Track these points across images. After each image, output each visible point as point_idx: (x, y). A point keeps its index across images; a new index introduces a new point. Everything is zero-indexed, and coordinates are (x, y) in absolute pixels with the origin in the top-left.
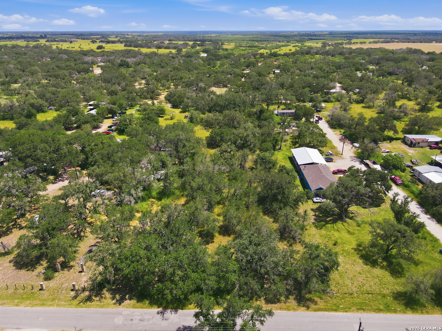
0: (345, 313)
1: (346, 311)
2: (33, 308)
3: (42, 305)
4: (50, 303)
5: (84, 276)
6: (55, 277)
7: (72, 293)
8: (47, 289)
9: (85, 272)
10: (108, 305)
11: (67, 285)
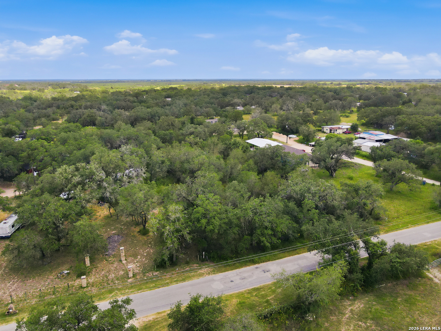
4: (111, 295)
5: (128, 263)
6: (89, 273)
7: (130, 280)
8: (89, 285)
9: (126, 260)
10: (190, 278)
11: (113, 275)
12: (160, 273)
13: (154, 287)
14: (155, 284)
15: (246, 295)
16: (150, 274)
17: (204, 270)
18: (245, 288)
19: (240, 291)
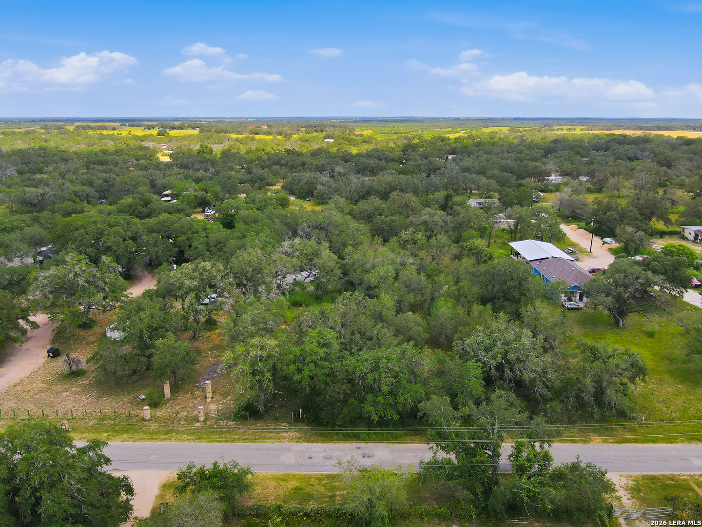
0: (670, 445)
1: (671, 443)
2: (137, 443)
3: (151, 439)
4: (165, 437)
5: (212, 402)
6: (163, 404)
7: (198, 424)
8: (153, 419)
9: (212, 398)
10: (264, 439)
11: (185, 414)
12: (235, 424)
13: (216, 441)
14: (219, 437)
15: (313, 481)
16: (223, 423)
17: (291, 434)
18: (319, 471)
19: (311, 473)
